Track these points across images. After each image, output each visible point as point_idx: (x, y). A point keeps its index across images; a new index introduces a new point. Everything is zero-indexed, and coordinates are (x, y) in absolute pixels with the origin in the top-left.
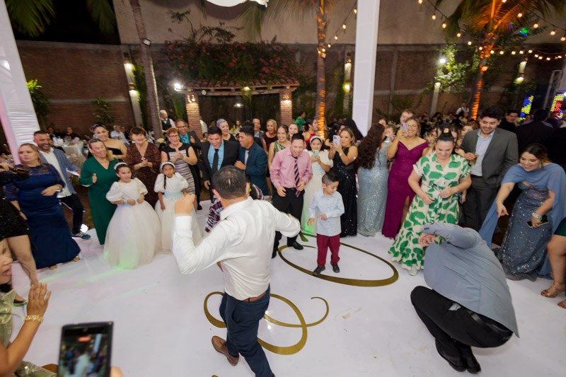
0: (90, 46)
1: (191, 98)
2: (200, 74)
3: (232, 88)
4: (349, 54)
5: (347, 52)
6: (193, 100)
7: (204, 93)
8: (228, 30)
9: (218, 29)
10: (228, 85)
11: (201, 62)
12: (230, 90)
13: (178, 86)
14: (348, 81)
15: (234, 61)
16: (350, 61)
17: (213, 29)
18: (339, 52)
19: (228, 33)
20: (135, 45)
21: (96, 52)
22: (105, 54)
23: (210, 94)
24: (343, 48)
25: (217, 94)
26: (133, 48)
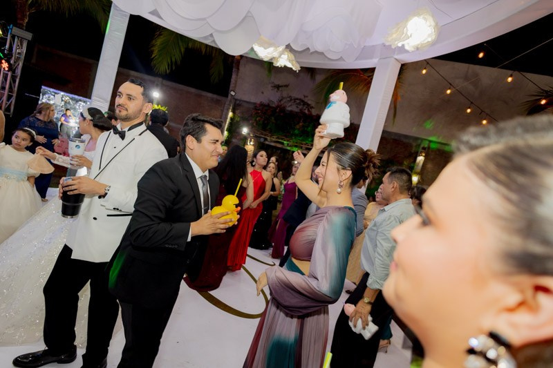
0: (210, 95)
1: (251, 141)
2: (269, 127)
3: (285, 142)
4: (424, 148)
5: (422, 146)
6: (252, 143)
7: (262, 140)
8: (309, 102)
9: (300, 99)
10: (282, 139)
11: (273, 118)
12: (283, 144)
13: (245, 131)
14: (417, 174)
15: (301, 124)
16: (424, 155)
17: (297, 99)
18: (414, 144)
19: (308, 105)
20: (240, 101)
21: (212, 99)
22: (218, 102)
23: (267, 143)
24: (419, 141)
25: (273, 144)
26: (238, 102)
